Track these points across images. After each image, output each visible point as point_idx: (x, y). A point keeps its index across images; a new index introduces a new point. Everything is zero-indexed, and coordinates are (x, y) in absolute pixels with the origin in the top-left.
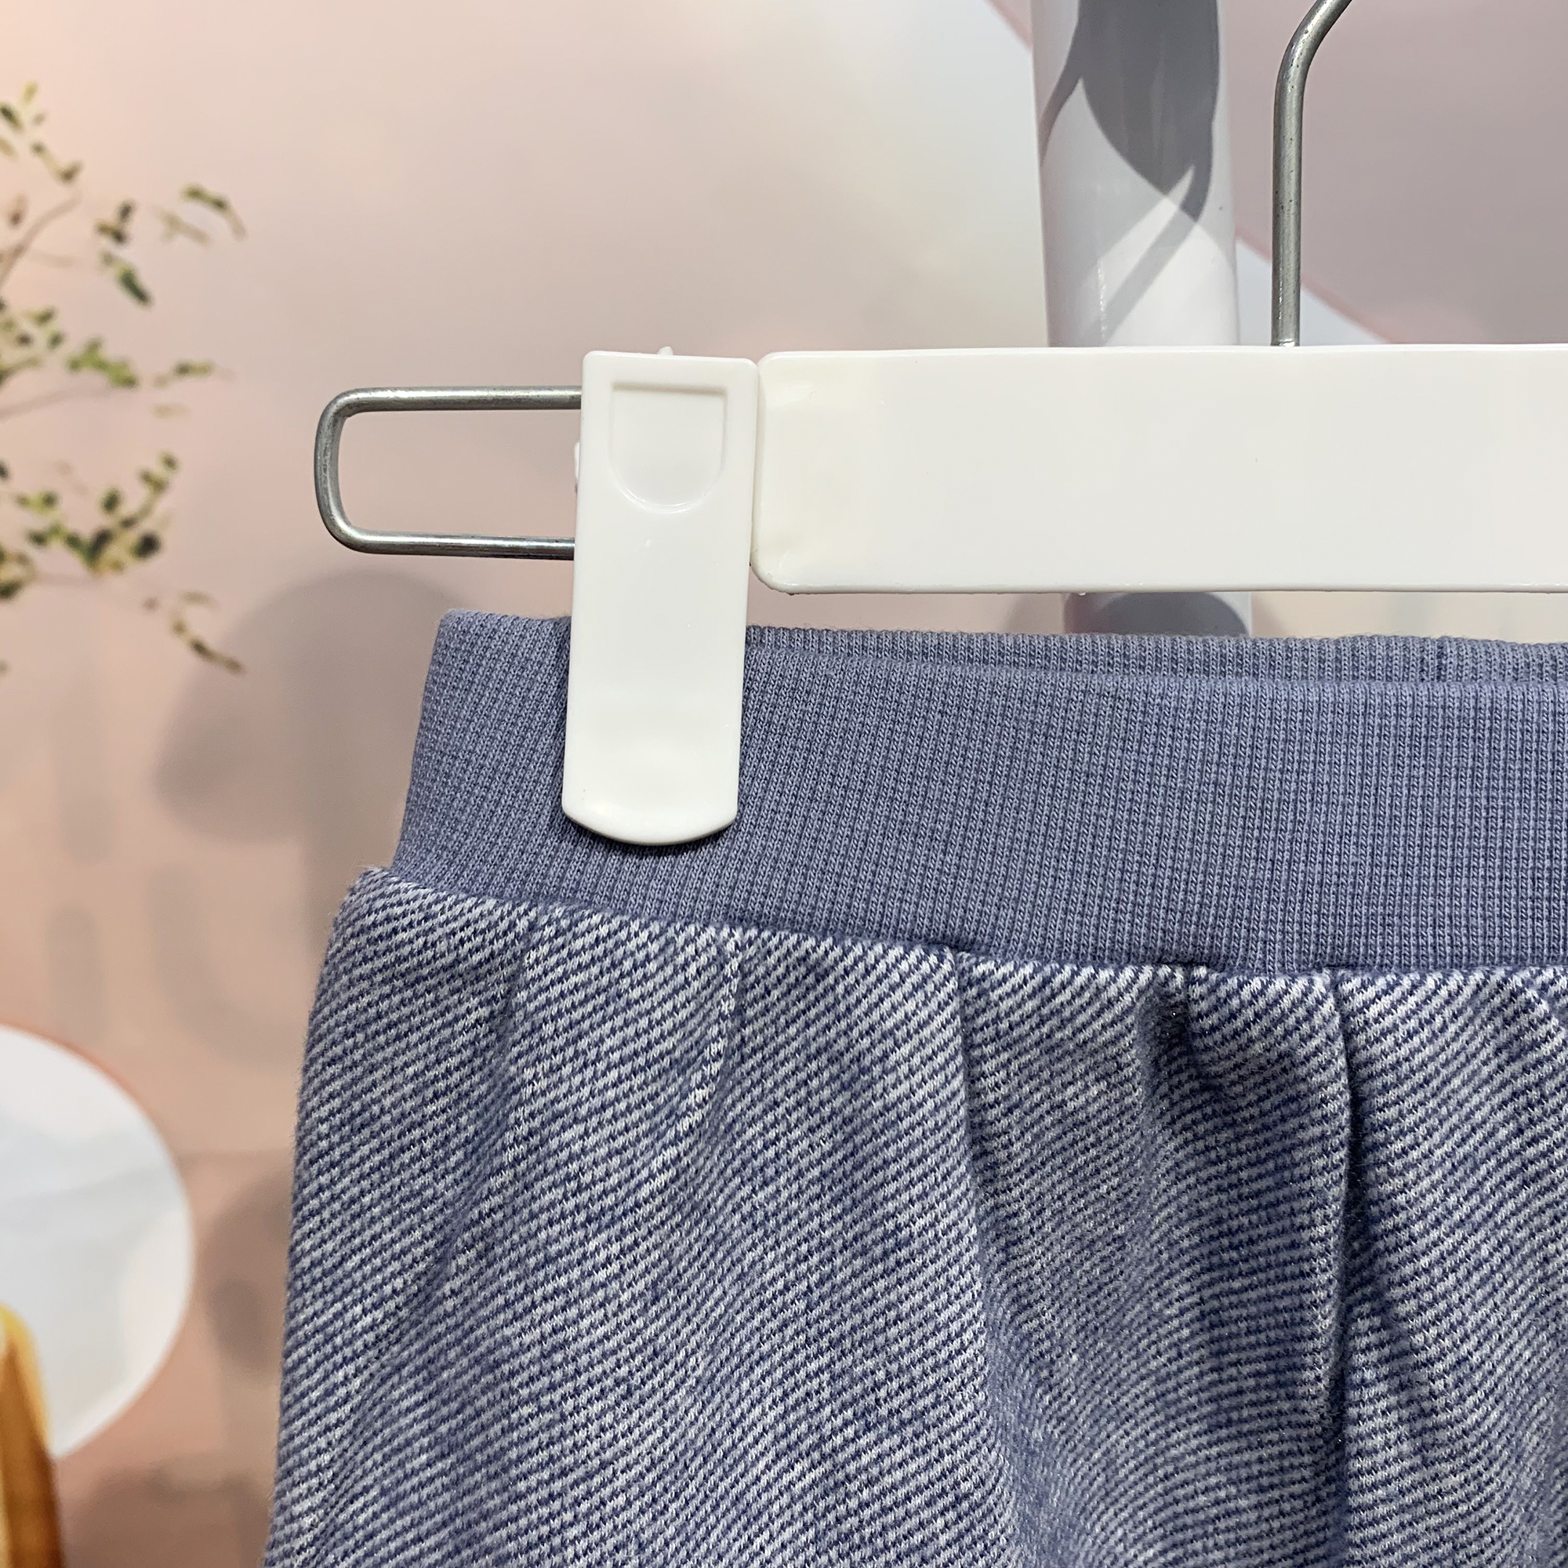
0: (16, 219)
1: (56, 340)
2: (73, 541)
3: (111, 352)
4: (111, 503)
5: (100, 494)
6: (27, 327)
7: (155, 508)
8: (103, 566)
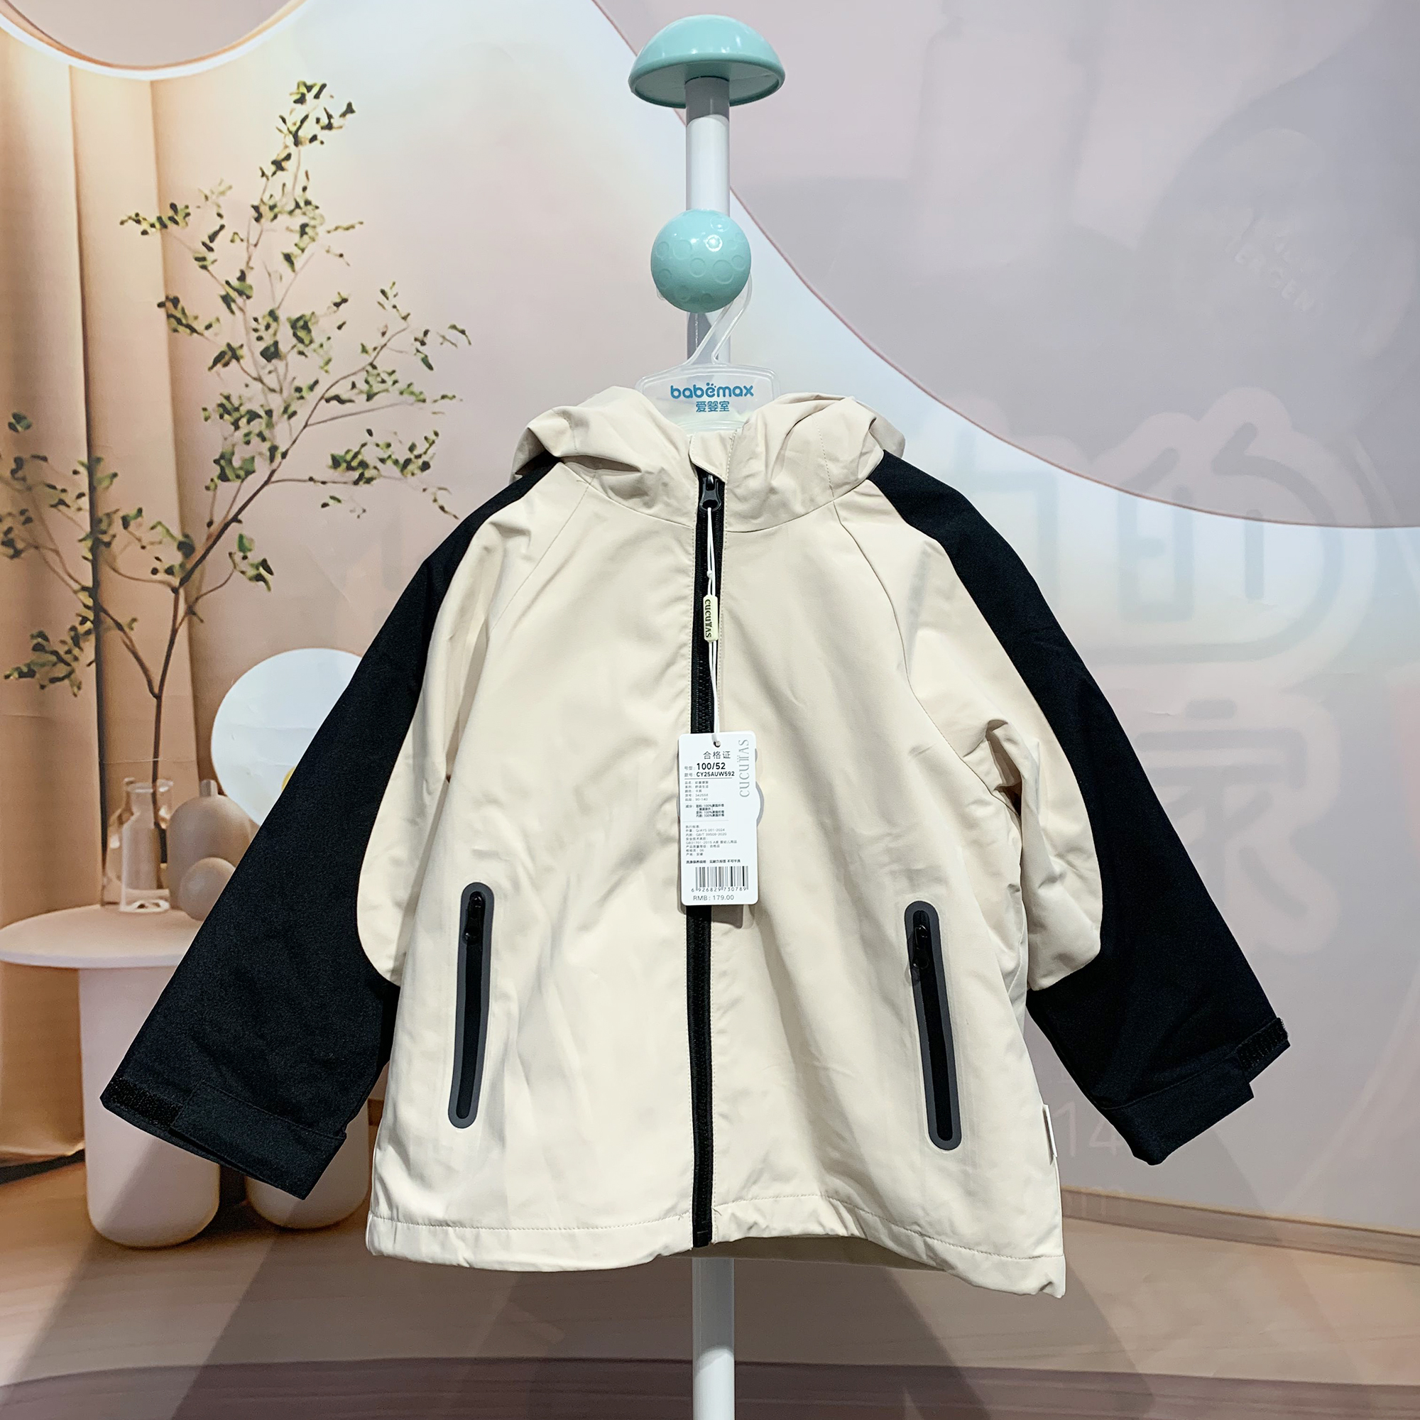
0: (384, 334)
1: (395, 382)
2: (396, 462)
3: (415, 389)
4: (412, 449)
5: (409, 444)
6: (385, 376)
7: (429, 452)
8: (407, 474)
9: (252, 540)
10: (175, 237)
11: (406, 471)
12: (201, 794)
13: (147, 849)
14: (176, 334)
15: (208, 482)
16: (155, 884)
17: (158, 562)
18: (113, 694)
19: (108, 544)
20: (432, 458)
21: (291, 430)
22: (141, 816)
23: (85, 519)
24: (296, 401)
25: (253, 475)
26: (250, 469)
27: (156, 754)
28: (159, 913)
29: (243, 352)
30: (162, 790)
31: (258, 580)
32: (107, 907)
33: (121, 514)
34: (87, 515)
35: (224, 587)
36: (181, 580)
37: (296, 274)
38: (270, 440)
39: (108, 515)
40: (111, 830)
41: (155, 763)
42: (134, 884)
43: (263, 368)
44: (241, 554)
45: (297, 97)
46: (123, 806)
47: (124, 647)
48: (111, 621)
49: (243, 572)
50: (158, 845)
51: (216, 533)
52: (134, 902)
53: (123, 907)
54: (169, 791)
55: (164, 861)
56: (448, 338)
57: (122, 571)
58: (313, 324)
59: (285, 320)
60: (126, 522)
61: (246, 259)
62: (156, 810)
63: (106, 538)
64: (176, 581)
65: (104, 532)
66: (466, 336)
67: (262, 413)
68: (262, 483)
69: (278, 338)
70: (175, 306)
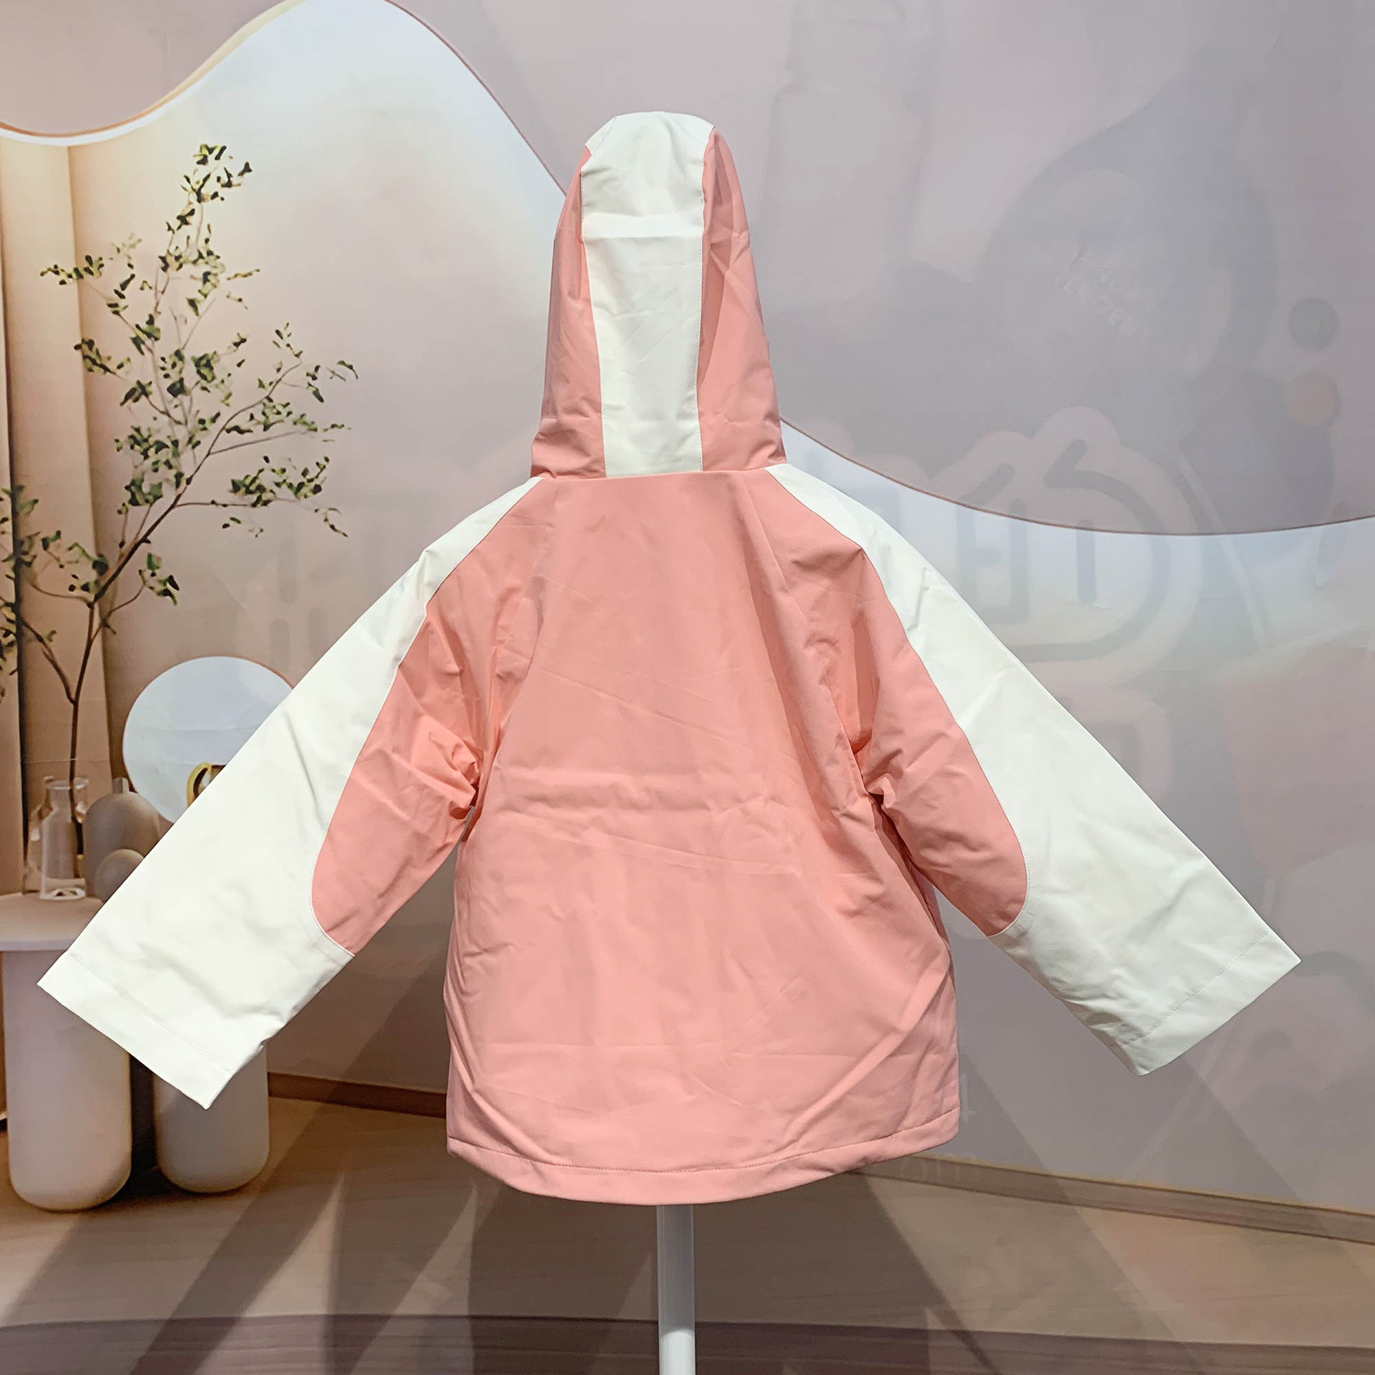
0: (279, 370)
2: (290, 486)
3: (308, 419)
5: (302, 470)
6: (280, 408)
7: (320, 475)
8: (301, 496)
9: (159, 559)
10: (90, 286)
11: (299, 494)
12: (114, 792)
13: (65, 842)
14: (91, 373)
15: (120, 507)
16: (72, 874)
17: (75, 580)
18: (34, 699)
19: (29, 564)
20: (323, 482)
21: (195, 457)
22: (59, 811)
23: (8, 540)
24: (199, 431)
25: (161, 499)
26: (158, 494)
27: (73, 756)
28: (77, 900)
29: (153, 388)
30: (78, 787)
31: (165, 595)
32: (28, 895)
33: (42, 536)
34: (11, 538)
35: (134, 601)
36: (96, 596)
37: (200, 318)
38: (176, 468)
39: (30, 537)
40: (32, 825)
41: (73, 763)
42: (53, 874)
43: (171, 402)
44: (150, 572)
45: (200, 158)
46: (43, 802)
47: (43, 655)
48: (32, 633)
49: (152, 588)
50: (75, 839)
51: (127, 554)
52: (54, 889)
53: (43, 895)
54: (85, 788)
55: (80, 851)
56: (337, 373)
57: (42, 588)
58: (215, 363)
59: (190, 358)
60: (45, 544)
61: (155, 305)
62: (73, 805)
63: (27, 559)
64: (91, 597)
65: (26, 553)
66: (354, 371)
67: (169, 444)
68: (169, 507)
69: (183, 375)
70: (91, 349)
